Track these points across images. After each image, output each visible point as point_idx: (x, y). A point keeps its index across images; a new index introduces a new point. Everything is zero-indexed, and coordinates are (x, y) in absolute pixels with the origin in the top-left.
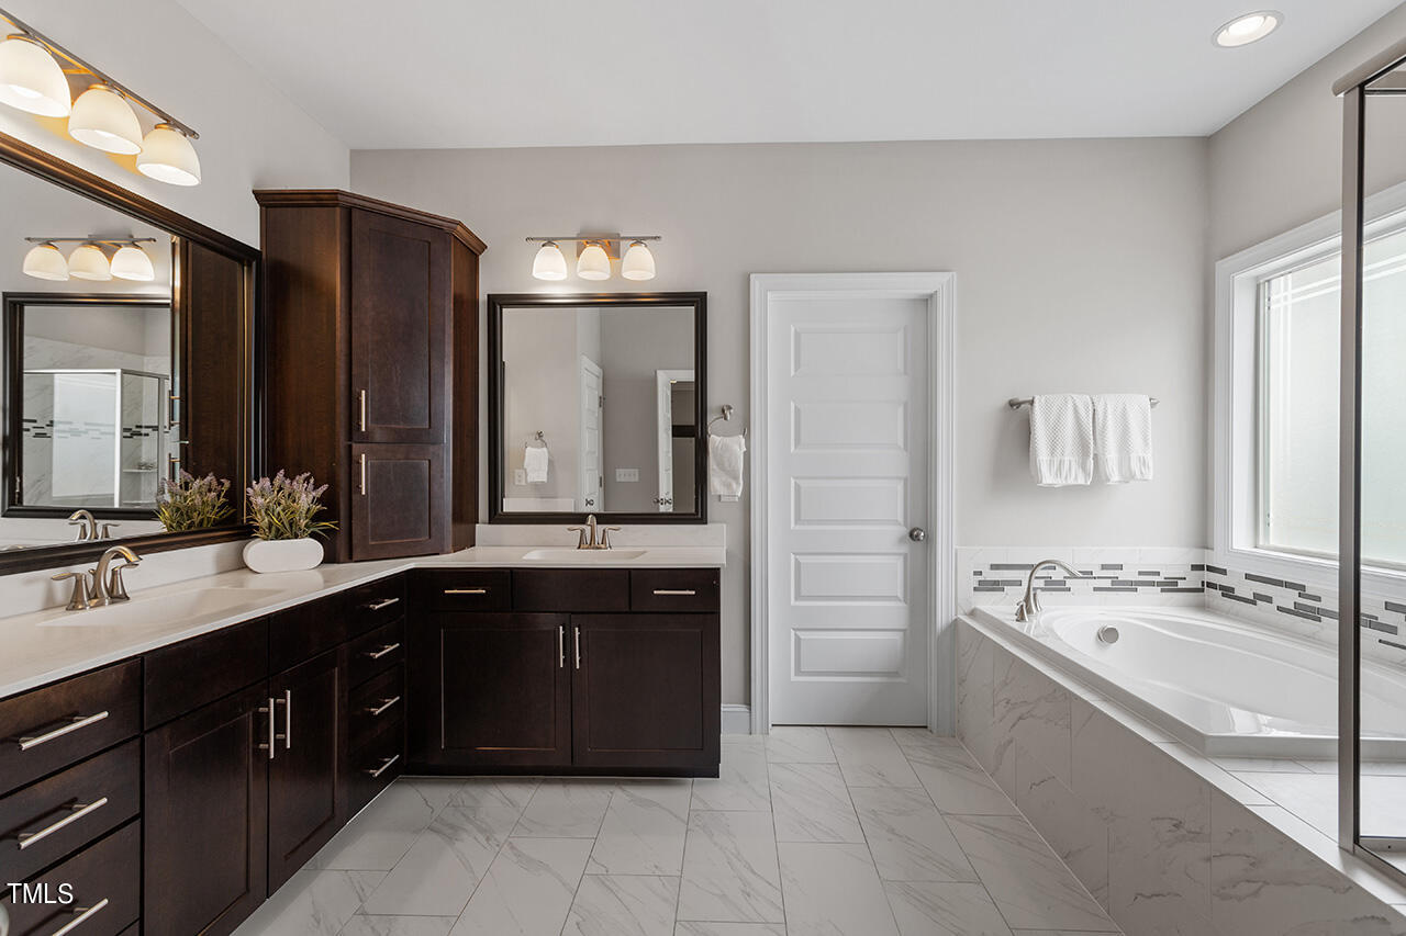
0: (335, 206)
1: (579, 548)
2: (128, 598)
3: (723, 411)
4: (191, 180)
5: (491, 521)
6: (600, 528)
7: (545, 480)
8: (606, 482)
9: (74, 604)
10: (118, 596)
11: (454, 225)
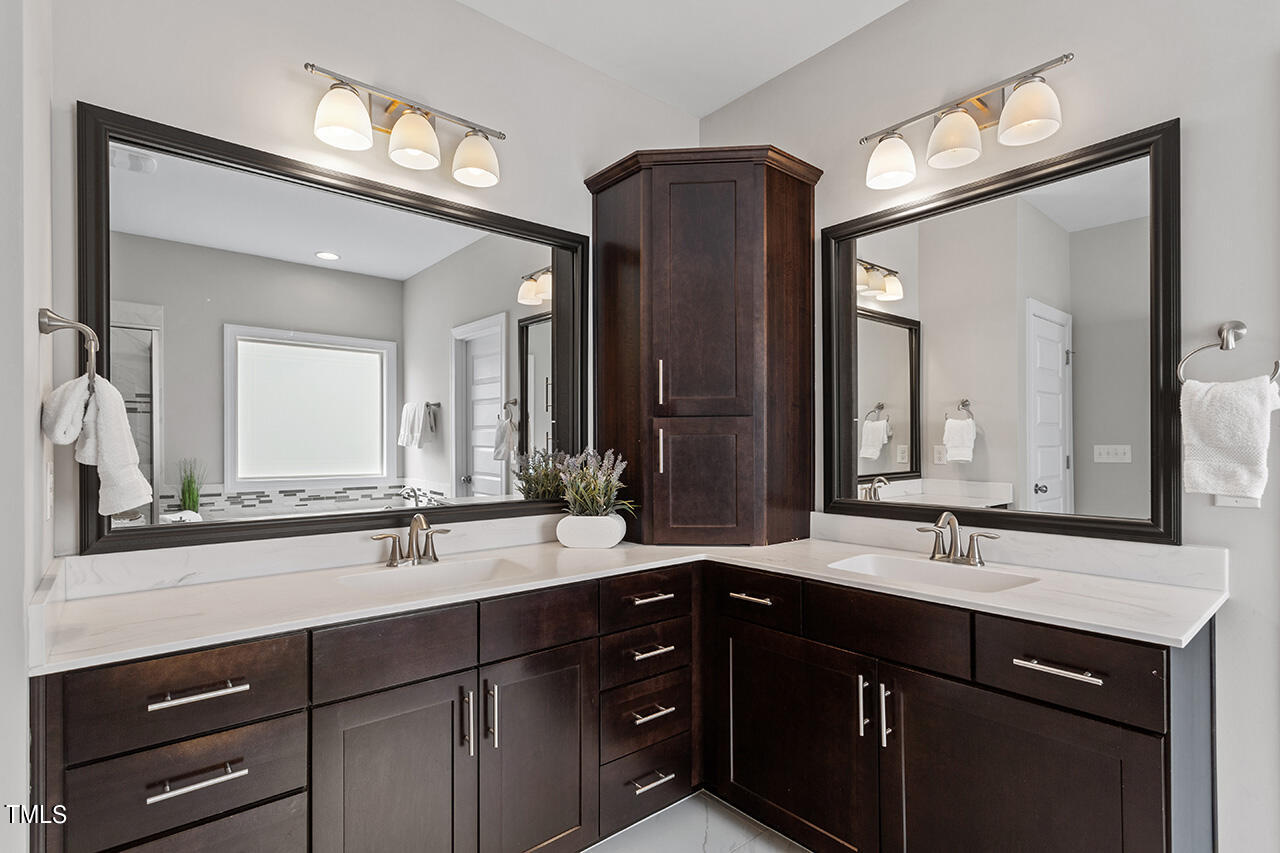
0: (639, 170)
1: (932, 558)
2: (436, 560)
3: (1220, 333)
4: (492, 180)
5: (831, 509)
6: (965, 533)
7: (970, 460)
8: (1077, 462)
9: (392, 559)
10: (427, 555)
11: (765, 152)
